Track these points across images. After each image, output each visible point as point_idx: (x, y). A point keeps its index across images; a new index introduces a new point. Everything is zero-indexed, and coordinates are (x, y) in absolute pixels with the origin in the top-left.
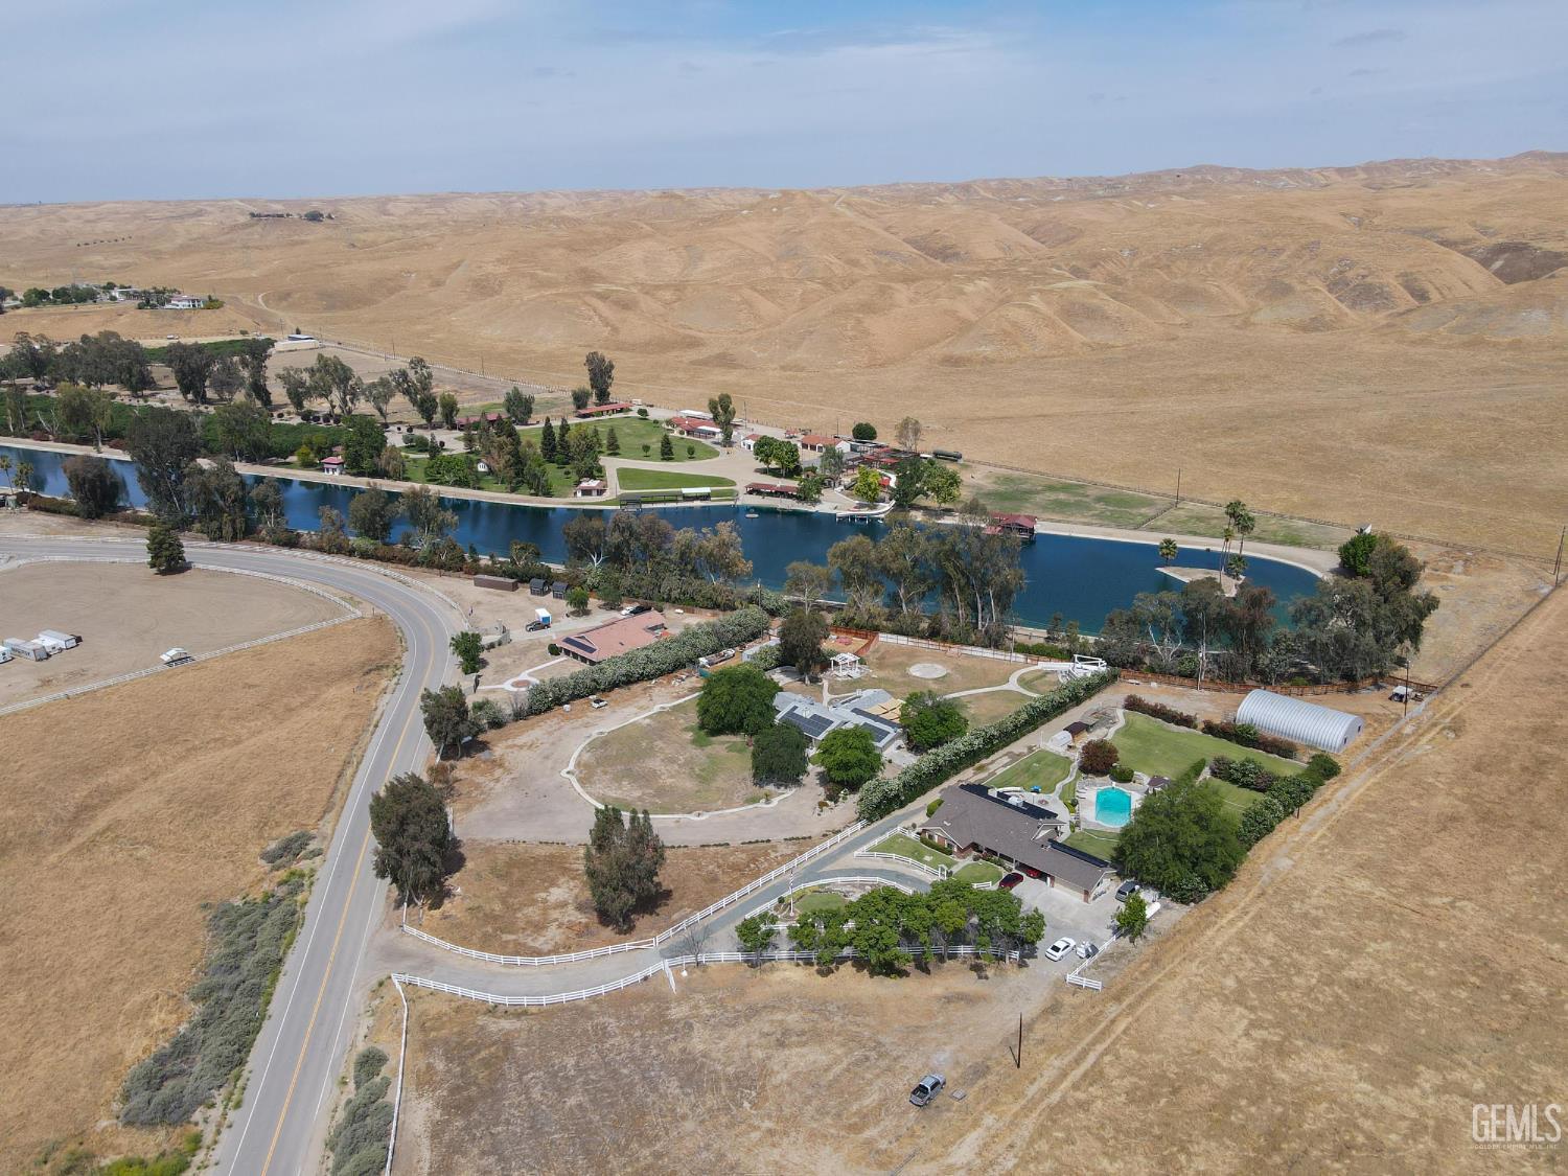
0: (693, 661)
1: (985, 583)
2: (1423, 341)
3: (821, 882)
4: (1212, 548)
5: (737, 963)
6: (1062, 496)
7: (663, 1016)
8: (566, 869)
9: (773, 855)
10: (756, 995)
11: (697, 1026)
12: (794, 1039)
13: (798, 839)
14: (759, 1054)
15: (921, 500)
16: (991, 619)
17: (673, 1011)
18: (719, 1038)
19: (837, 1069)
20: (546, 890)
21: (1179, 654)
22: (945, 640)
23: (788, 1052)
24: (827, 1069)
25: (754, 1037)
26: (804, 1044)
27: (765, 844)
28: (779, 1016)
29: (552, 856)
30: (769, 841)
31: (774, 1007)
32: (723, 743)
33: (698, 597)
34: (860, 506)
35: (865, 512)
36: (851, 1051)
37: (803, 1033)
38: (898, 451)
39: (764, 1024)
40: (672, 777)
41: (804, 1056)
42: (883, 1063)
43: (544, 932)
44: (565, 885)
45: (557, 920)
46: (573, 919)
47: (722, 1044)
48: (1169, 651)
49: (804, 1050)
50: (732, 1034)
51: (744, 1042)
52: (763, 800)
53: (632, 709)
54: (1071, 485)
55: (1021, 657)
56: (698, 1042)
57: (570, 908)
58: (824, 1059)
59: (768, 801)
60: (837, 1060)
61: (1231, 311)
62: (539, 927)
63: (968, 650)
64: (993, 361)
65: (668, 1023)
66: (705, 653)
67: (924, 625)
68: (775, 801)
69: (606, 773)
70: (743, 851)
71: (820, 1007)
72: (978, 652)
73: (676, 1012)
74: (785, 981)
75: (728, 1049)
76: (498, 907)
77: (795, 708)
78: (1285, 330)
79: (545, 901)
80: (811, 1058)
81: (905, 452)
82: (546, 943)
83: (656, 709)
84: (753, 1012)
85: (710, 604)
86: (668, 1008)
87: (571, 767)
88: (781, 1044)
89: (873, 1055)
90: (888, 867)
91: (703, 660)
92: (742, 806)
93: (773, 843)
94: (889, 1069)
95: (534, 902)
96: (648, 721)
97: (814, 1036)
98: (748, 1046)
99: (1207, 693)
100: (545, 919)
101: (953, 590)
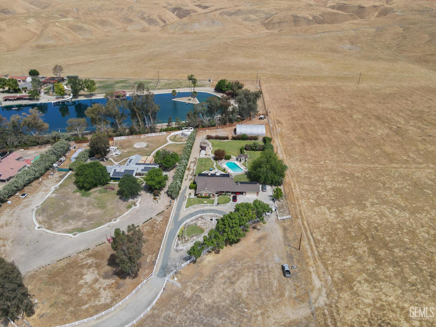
0: (51, 167)
1: (147, 111)
2: (173, 33)
3: (184, 223)
4: (180, 91)
5: (188, 265)
6: (123, 84)
7: (185, 298)
8: (81, 266)
9: (158, 222)
10: (206, 272)
11: (200, 294)
12: (234, 279)
13: (160, 213)
14: (230, 291)
15: (82, 92)
16: (151, 123)
17: (187, 294)
18: (212, 294)
19: (256, 280)
20: (81, 278)
21: (209, 120)
22: (136, 134)
23: (237, 284)
24: (254, 282)
25: (222, 286)
26: (239, 279)
27: (151, 220)
28: (221, 274)
29: (68, 264)
30: (151, 218)
31: (216, 272)
32: (95, 192)
33: (28, 142)
34: (58, 98)
35: (61, 100)
36: (253, 273)
37: (234, 276)
38: (54, 78)
39: (219, 279)
40: (88, 211)
41: (243, 283)
42: (266, 270)
43: (100, 296)
44: (89, 272)
45: (100, 288)
46: (107, 283)
47: (216, 295)
48: (206, 120)
49: (241, 281)
50: (214, 289)
51: (221, 290)
52: (133, 206)
53: (41, 193)
54: (123, 81)
55: (165, 133)
56: (207, 299)
57: (101, 280)
58: (250, 280)
59: (135, 205)
60: (253, 278)
61: (119, 27)
62: (96, 294)
63: (147, 135)
64: (56, 46)
65: (189, 300)
66: (54, 162)
67: (127, 131)
68: (137, 203)
69: (57, 221)
70: (146, 226)
71: (228, 264)
72: (150, 135)
73: (188, 294)
74: (209, 262)
75: (219, 295)
76: (65, 298)
77: (115, 170)
78: (138, 32)
79: (86, 283)
80: (245, 281)
81: (57, 78)
82: (106, 299)
83: (53, 189)
84: (212, 278)
85: (35, 144)
86: (184, 295)
87: (37, 225)
88: (233, 283)
89: (260, 269)
90: (197, 210)
91: (55, 165)
92: (127, 211)
93: (153, 218)
94: (269, 271)
95: (81, 286)
96: (54, 195)
97: (238, 274)
98: (224, 290)
99: (221, 129)
100: (95, 290)
101: (136, 116)
